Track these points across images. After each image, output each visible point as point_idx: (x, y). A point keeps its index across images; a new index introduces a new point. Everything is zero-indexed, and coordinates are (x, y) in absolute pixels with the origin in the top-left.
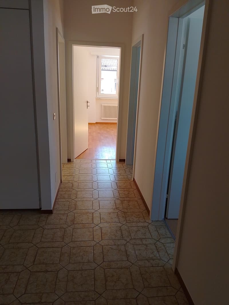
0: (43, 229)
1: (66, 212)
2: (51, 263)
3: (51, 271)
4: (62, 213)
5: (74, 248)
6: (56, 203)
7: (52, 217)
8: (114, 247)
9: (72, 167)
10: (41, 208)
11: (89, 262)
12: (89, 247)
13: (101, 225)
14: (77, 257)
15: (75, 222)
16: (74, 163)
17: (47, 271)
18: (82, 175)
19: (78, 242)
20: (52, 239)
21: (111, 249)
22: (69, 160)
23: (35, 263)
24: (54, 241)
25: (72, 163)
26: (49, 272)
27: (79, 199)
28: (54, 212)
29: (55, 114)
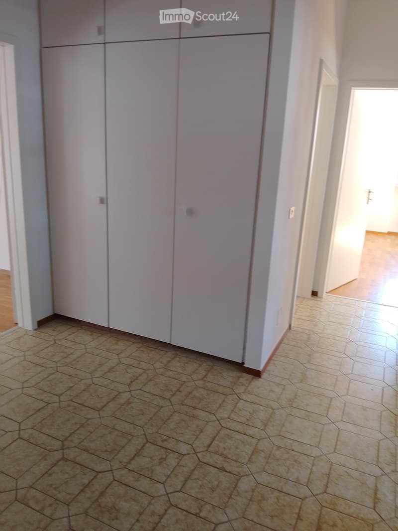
0: (237, 398)
1: (284, 382)
2: (234, 458)
3: (230, 472)
4: (278, 382)
5: (279, 447)
6: (272, 361)
7: (258, 382)
8: (354, 474)
9: (318, 306)
10: (243, 363)
11: (297, 481)
12: (305, 457)
13: (341, 425)
14: (279, 465)
15: (295, 405)
16: (323, 300)
17: (223, 469)
18: (331, 324)
19: (289, 441)
20: (247, 420)
21: (346, 474)
22: (314, 294)
23: (211, 449)
24: (250, 424)
25: (319, 299)
26: (226, 471)
27: (314, 367)
28: (264, 376)
29: (293, 209)
